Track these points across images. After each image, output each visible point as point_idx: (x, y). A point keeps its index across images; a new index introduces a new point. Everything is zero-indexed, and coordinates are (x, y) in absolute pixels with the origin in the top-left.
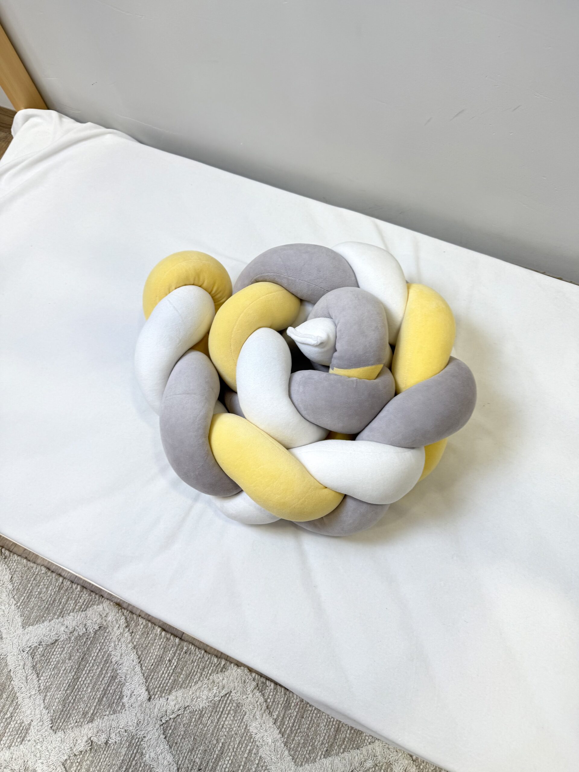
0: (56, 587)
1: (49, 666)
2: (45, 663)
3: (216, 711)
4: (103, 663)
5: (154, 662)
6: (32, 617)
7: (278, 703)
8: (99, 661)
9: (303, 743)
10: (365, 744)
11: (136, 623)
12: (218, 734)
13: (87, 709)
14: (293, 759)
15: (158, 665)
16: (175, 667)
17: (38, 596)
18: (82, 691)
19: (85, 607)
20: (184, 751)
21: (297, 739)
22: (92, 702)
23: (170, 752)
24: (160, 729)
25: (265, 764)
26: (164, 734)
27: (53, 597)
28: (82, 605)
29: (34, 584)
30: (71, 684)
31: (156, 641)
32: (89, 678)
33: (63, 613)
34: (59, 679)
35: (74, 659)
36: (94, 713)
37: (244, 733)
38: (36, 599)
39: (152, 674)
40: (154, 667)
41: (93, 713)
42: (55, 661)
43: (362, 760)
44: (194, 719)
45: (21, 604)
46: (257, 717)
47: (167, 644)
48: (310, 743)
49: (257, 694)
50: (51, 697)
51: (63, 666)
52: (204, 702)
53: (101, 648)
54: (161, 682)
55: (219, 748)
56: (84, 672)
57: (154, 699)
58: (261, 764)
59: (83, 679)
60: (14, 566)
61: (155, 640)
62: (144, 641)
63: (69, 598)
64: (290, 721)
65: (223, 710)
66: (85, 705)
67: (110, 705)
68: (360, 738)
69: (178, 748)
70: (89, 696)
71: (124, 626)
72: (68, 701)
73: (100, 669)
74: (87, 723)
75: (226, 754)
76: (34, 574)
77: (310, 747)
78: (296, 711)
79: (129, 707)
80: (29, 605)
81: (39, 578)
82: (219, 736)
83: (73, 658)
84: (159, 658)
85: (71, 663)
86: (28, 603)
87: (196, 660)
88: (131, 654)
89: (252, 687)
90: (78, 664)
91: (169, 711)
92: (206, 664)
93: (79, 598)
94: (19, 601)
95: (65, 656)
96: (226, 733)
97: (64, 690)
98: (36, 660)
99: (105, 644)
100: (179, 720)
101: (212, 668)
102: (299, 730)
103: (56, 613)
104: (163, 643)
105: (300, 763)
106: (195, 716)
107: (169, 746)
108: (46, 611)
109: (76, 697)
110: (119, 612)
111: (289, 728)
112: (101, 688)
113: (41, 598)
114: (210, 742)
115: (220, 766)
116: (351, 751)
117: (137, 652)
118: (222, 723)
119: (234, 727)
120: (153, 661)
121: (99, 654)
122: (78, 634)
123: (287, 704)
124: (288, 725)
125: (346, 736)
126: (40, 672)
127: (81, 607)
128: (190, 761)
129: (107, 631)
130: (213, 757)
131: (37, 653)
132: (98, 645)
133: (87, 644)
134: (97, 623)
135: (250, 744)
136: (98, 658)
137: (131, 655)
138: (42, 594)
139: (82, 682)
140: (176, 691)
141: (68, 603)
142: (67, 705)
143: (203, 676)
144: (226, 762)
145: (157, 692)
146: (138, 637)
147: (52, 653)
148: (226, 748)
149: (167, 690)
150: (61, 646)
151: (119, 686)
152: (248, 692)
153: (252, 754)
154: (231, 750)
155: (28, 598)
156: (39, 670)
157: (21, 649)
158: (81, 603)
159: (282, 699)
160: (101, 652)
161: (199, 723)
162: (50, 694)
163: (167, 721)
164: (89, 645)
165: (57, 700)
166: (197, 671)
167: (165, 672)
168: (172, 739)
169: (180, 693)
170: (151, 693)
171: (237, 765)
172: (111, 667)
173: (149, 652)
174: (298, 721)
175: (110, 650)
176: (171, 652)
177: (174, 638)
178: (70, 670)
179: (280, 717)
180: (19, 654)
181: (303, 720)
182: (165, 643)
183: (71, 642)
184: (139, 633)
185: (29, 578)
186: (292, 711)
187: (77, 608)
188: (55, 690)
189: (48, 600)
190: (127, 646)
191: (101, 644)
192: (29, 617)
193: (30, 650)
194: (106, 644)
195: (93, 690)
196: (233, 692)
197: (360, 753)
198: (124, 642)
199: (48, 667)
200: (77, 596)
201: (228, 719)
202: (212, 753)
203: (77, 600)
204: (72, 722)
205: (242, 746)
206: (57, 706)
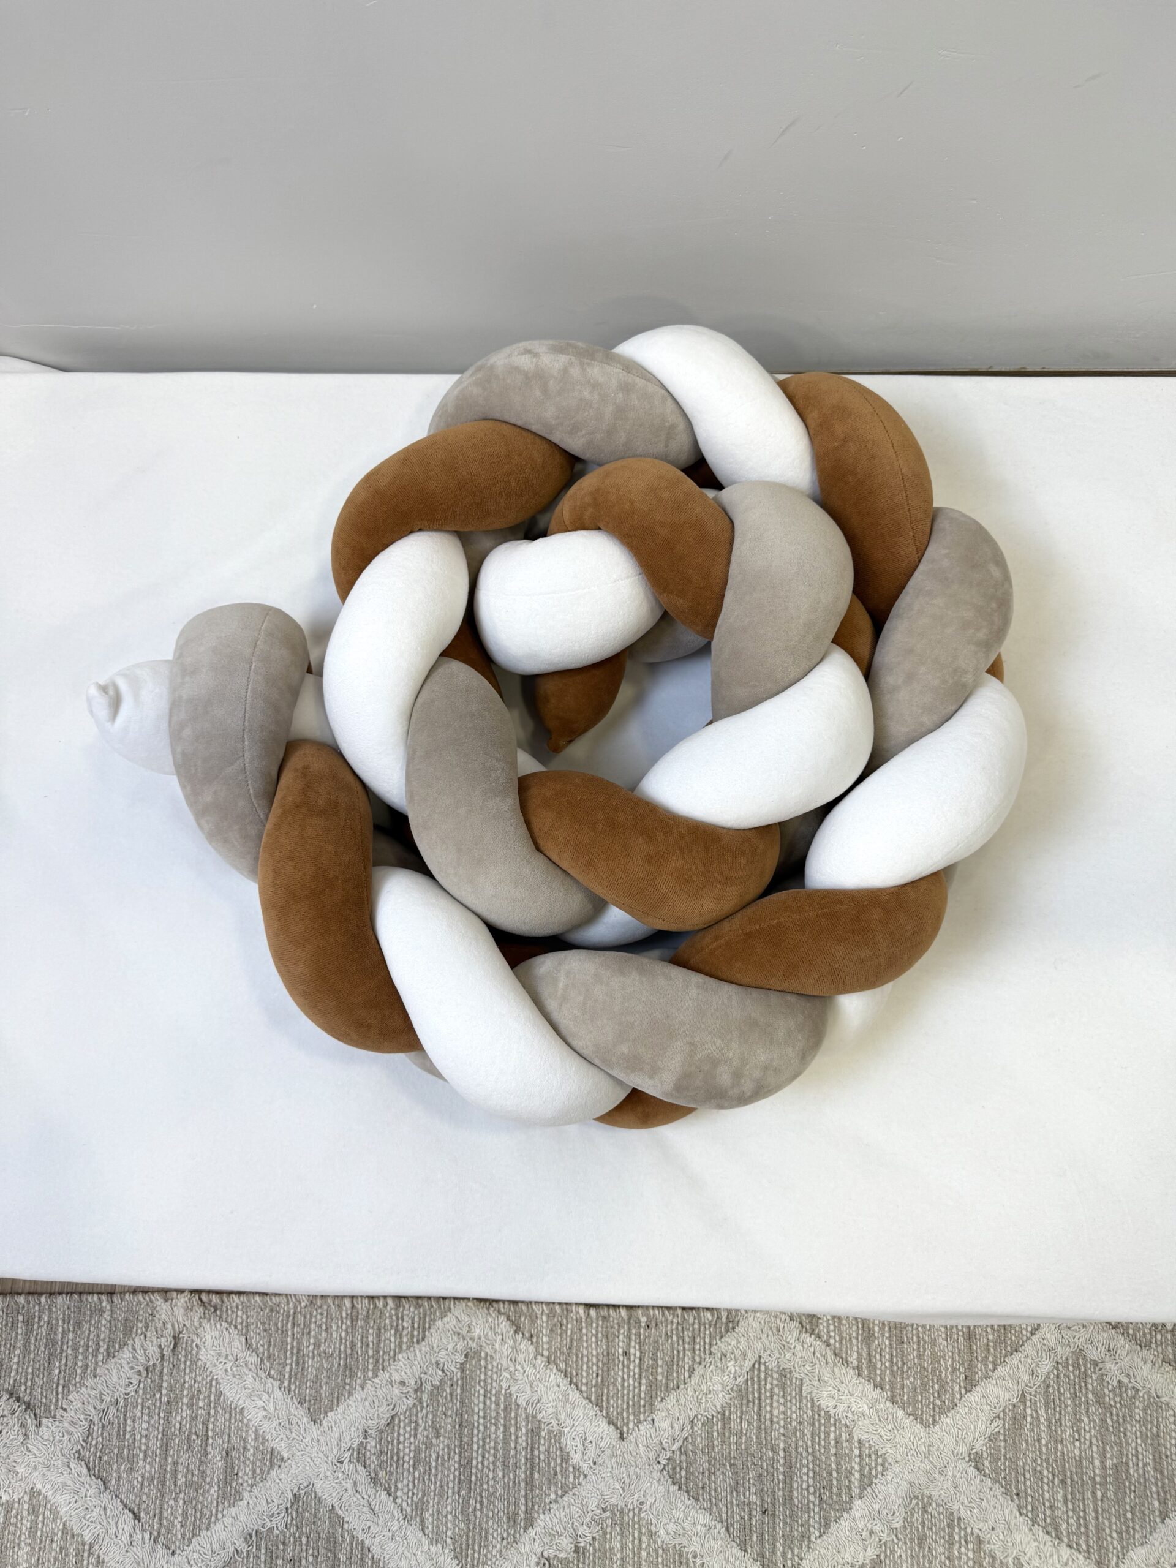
0: (345, 1321)
1: (403, 1465)
2: (391, 1465)
3: (748, 1401)
4: (502, 1415)
5: (598, 1370)
6: (323, 1395)
7: (850, 1338)
8: (493, 1414)
9: (922, 1384)
10: (1025, 1338)
11: (530, 1317)
12: (769, 1438)
13: (512, 1508)
14: (916, 1419)
15: (608, 1370)
16: (640, 1360)
17: (316, 1352)
18: (488, 1481)
19: (419, 1332)
20: (724, 1494)
21: (908, 1382)
22: (515, 1492)
23: (700, 1508)
24: (664, 1477)
25: (873, 1449)
26: (674, 1484)
27: (346, 1340)
28: (412, 1332)
29: (298, 1333)
30: (462, 1477)
31: (584, 1331)
32: (489, 1452)
33: (381, 1361)
34: (435, 1479)
35: (445, 1433)
36: (529, 1508)
37: (813, 1416)
38: (315, 1360)
39: (605, 1391)
40: (602, 1378)
41: (527, 1509)
42: (410, 1451)
43: (1032, 1366)
44: (715, 1434)
45: (290, 1381)
46: (826, 1379)
47: (607, 1327)
48: (932, 1379)
49: (808, 1341)
50: (435, 1517)
51: (432, 1453)
52: (720, 1396)
53: (486, 1390)
54: (628, 1398)
55: (782, 1461)
56: (475, 1447)
57: (628, 1433)
58: (865, 1452)
59: (480, 1459)
60: (242, 1318)
61: (581, 1330)
62: (561, 1341)
63: (379, 1329)
64: (883, 1360)
65: (760, 1393)
66: (506, 1503)
67: (550, 1480)
68: (1013, 1332)
69: (710, 1494)
70: (505, 1483)
71: (512, 1332)
72: (471, 1510)
73: (502, 1429)
74: (525, 1532)
75: (798, 1465)
76: (288, 1316)
77: (936, 1387)
78: (886, 1338)
79: (591, 1468)
80: (307, 1375)
81: (303, 1319)
82: (771, 1440)
83: (442, 1431)
84: (605, 1358)
85: (443, 1442)
86: (303, 1374)
87: (672, 1330)
88: (548, 1376)
89: (796, 1333)
90: (457, 1436)
91: (665, 1440)
92: (694, 1330)
93: (400, 1322)
94: (284, 1376)
95: (425, 1434)
96: (782, 1431)
97: (454, 1493)
98: (373, 1466)
99: (489, 1381)
100: (690, 1447)
101: (708, 1332)
102: (905, 1366)
103: (367, 1367)
104: (600, 1329)
105: (931, 1420)
106: (715, 1427)
107: (693, 1498)
108: (345, 1372)
109: (482, 1497)
110: (491, 1312)
111: (888, 1372)
112: (521, 1460)
113: (325, 1354)
114: (761, 1458)
115: (798, 1488)
116: (1006, 1360)
117: (557, 1368)
118: (768, 1416)
119: (791, 1414)
120: (595, 1368)
121: (488, 1402)
122: (432, 1385)
123: (867, 1332)
124: (883, 1366)
125: (988, 1339)
126: (389, 1485)
127: (412, 1336)
128: (741, 1505)
129: (483, 1355)
130: (778, 1479)
131: (368, 1453)
132: (478, 1387)
133: (456, 1396)
134: (458, 1350)
135: (833, 1429)
136: (488, 1411)
137: (550, 1376)
138: (323, 1345)
139: (480, 1466)
140: (662, 1401)
141: (383, 1338)
142: (472, 1517)
143: (697, 1352)
144: (805, 1478)
145: (628, 1417)
146: (545, 1339)
147: (395, 1441)
148: (794, 1453)
149: (644, 1406)
150: (407, 1421)
151: (553, 1441)
152: (791, 1344)
153: (842, 1443)
154: (804, 1454)
155: (297, 1364)
156: (386, 1481)
157: (335, 1462)
158: (408, 1328)
159: (854, 1328)
160: (490, 1398)
161: (727, 1434)
162: (431, 1512)
163: (669, 1459)
164: (461, 1396)
165: (449, 1517)
166: (684, 1348)
167: (626, 1377)
168: (692, 1484)
169: (671, 1400)
170: (619, 1423)
171: (825, 1475)
172: (521, 1415)
173: (580, 1356)
174: (897, 1352)
175: (504, 1387)
176: (621, 1337)
177: (616, 1311)
178: (449, 1455)
179: (863, 1361)
180: (335, 1472)
181: (906, 1346)
182: (602, 1327)
183: (425, 1405)
184: (544, 1333)
185: (282, 1327)
186: (880, 1340)
187: (405, 1340)
188: (436, 1501)
189: (340, 1349)
190: (534, 1365)
191: (482, 1384)
192: (319, 1398)
193: (352, 1454)
194: (492, 1379)
195: (506, 1471)
196: (764, 1355)
197: (1023, 1356)
198: (525, 1361)
199: (403, 1469)
200: (394, 1318)
201: (775, 1404)
202: (773, 1475)
203: (397, 1326)
204: (494, 1542)
205: (819, 1438)
206: (454, 1528)
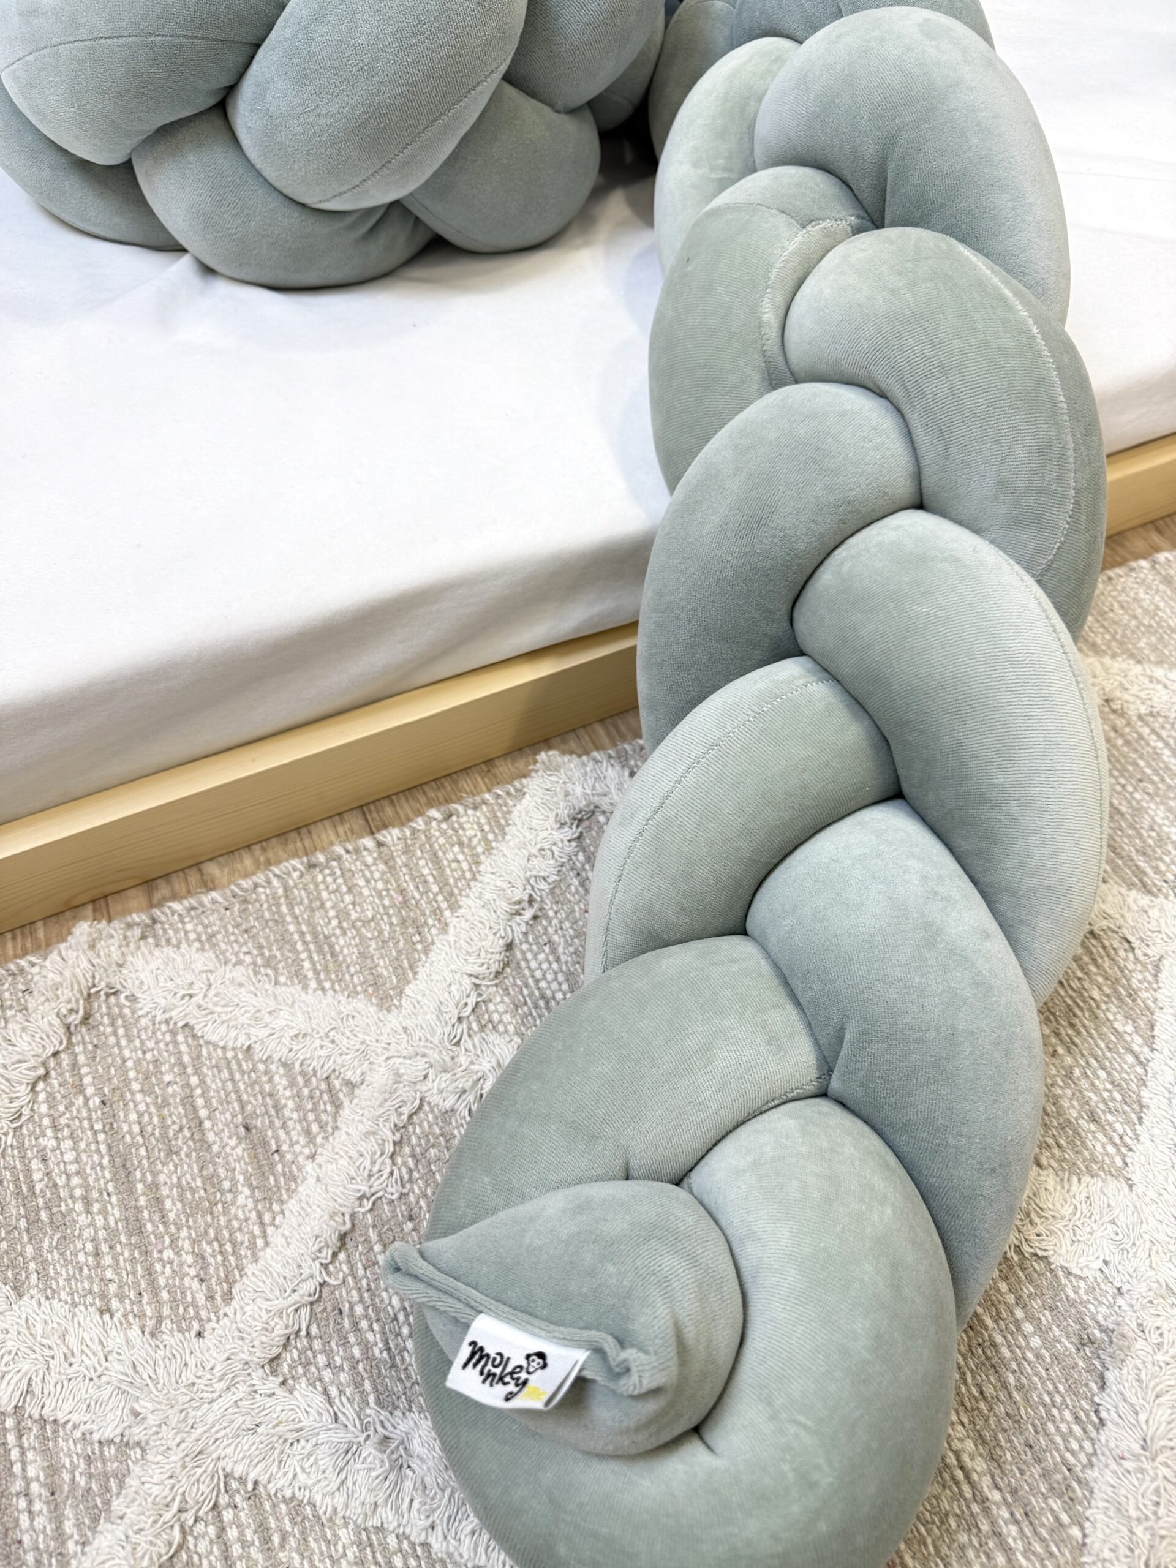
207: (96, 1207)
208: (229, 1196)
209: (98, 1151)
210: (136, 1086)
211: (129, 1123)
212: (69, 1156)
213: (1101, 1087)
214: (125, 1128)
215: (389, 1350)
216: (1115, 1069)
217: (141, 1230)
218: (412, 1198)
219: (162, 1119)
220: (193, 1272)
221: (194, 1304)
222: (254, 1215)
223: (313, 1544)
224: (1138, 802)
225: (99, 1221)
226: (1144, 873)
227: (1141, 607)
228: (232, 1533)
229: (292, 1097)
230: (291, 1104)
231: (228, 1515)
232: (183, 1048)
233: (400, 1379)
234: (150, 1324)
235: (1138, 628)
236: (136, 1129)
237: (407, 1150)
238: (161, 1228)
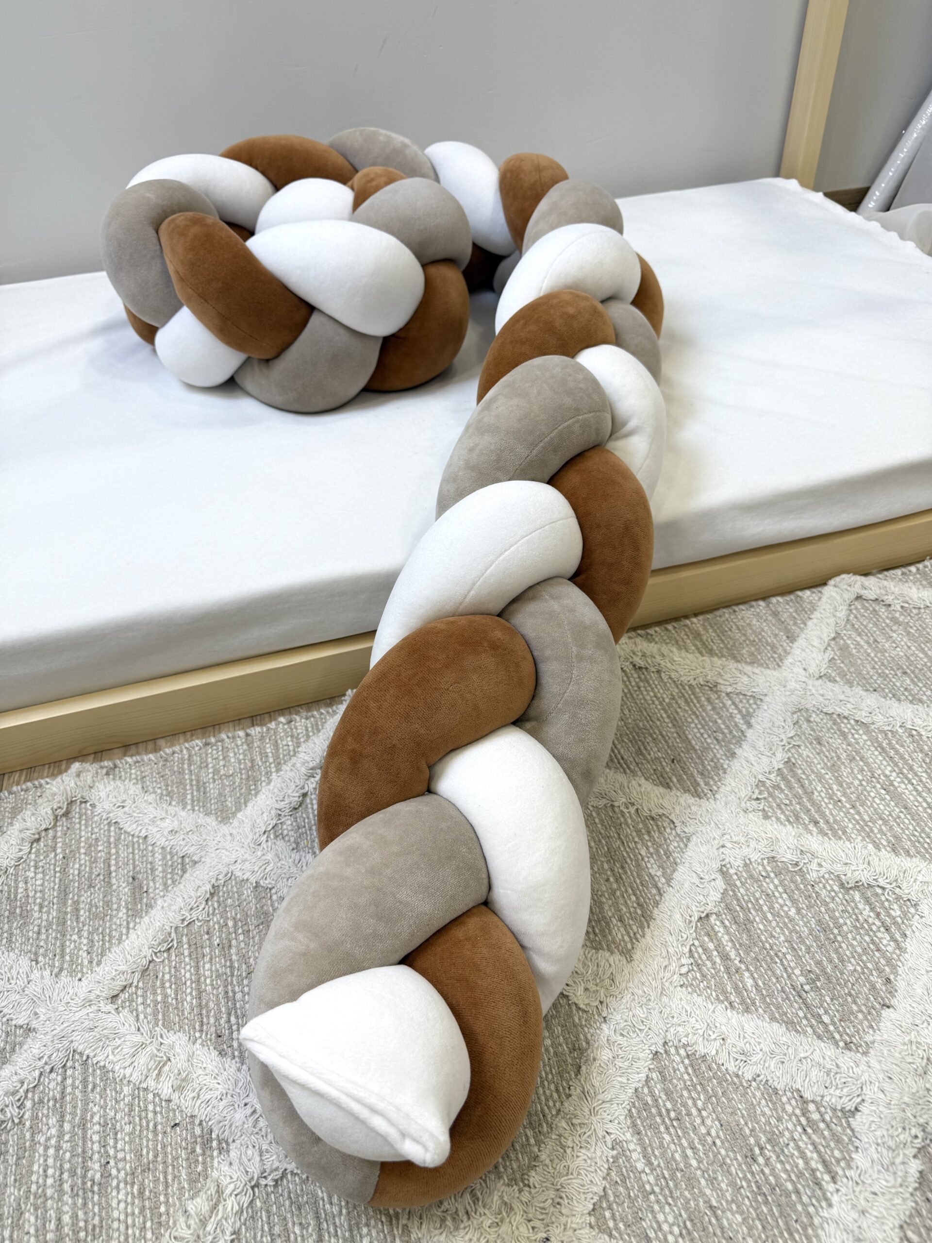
6: (229, 804)
14: (764, 668)
17: (216, 777)
27: (245, 760)
29: (196, 769)
33: (282, 761)
37: (680, 691)
38: (216, 782)
45: (193, 804)
63: (275, 742)
77: (768, 648)
80: (210, 796)
86: (205, 796)
103: (270, 771)
105: (776, 665)
108: (248, 782)
113: (225, 775)
119: (661, 695)
138: (222, 770)
141: (281, 746)
155: (198, 791)
157: (252, 845)
179: (701, 648)
180: (254, 852)
207: (45, 910)
208: (114, 913)
209: (54, 881)
210: (83, 851)
211: (73, 871)
212: (39, 882)
213: (630, 904)
214: (71, 871)
215: (177, 999)
216: (642, 896)
217: (64, 923)
218: (211, 923)
219: (91, 868)
220: (85, 948)
221: (82, 964)
222: (125, 923)
223: (108, 1092)
224: (708, 744)
225: (45, 917)
226: (698, 784)
227: (751, 629)
228: (69, 1081)
229: (162, 865)
230: (160, 869)
231: (69, 1072)
232: (112, 834)
233: (178, 1015)
234: (56, 970)
235: (745, 641)
236: (76, 872)
237: (215, 898)
238: (75, 924)
